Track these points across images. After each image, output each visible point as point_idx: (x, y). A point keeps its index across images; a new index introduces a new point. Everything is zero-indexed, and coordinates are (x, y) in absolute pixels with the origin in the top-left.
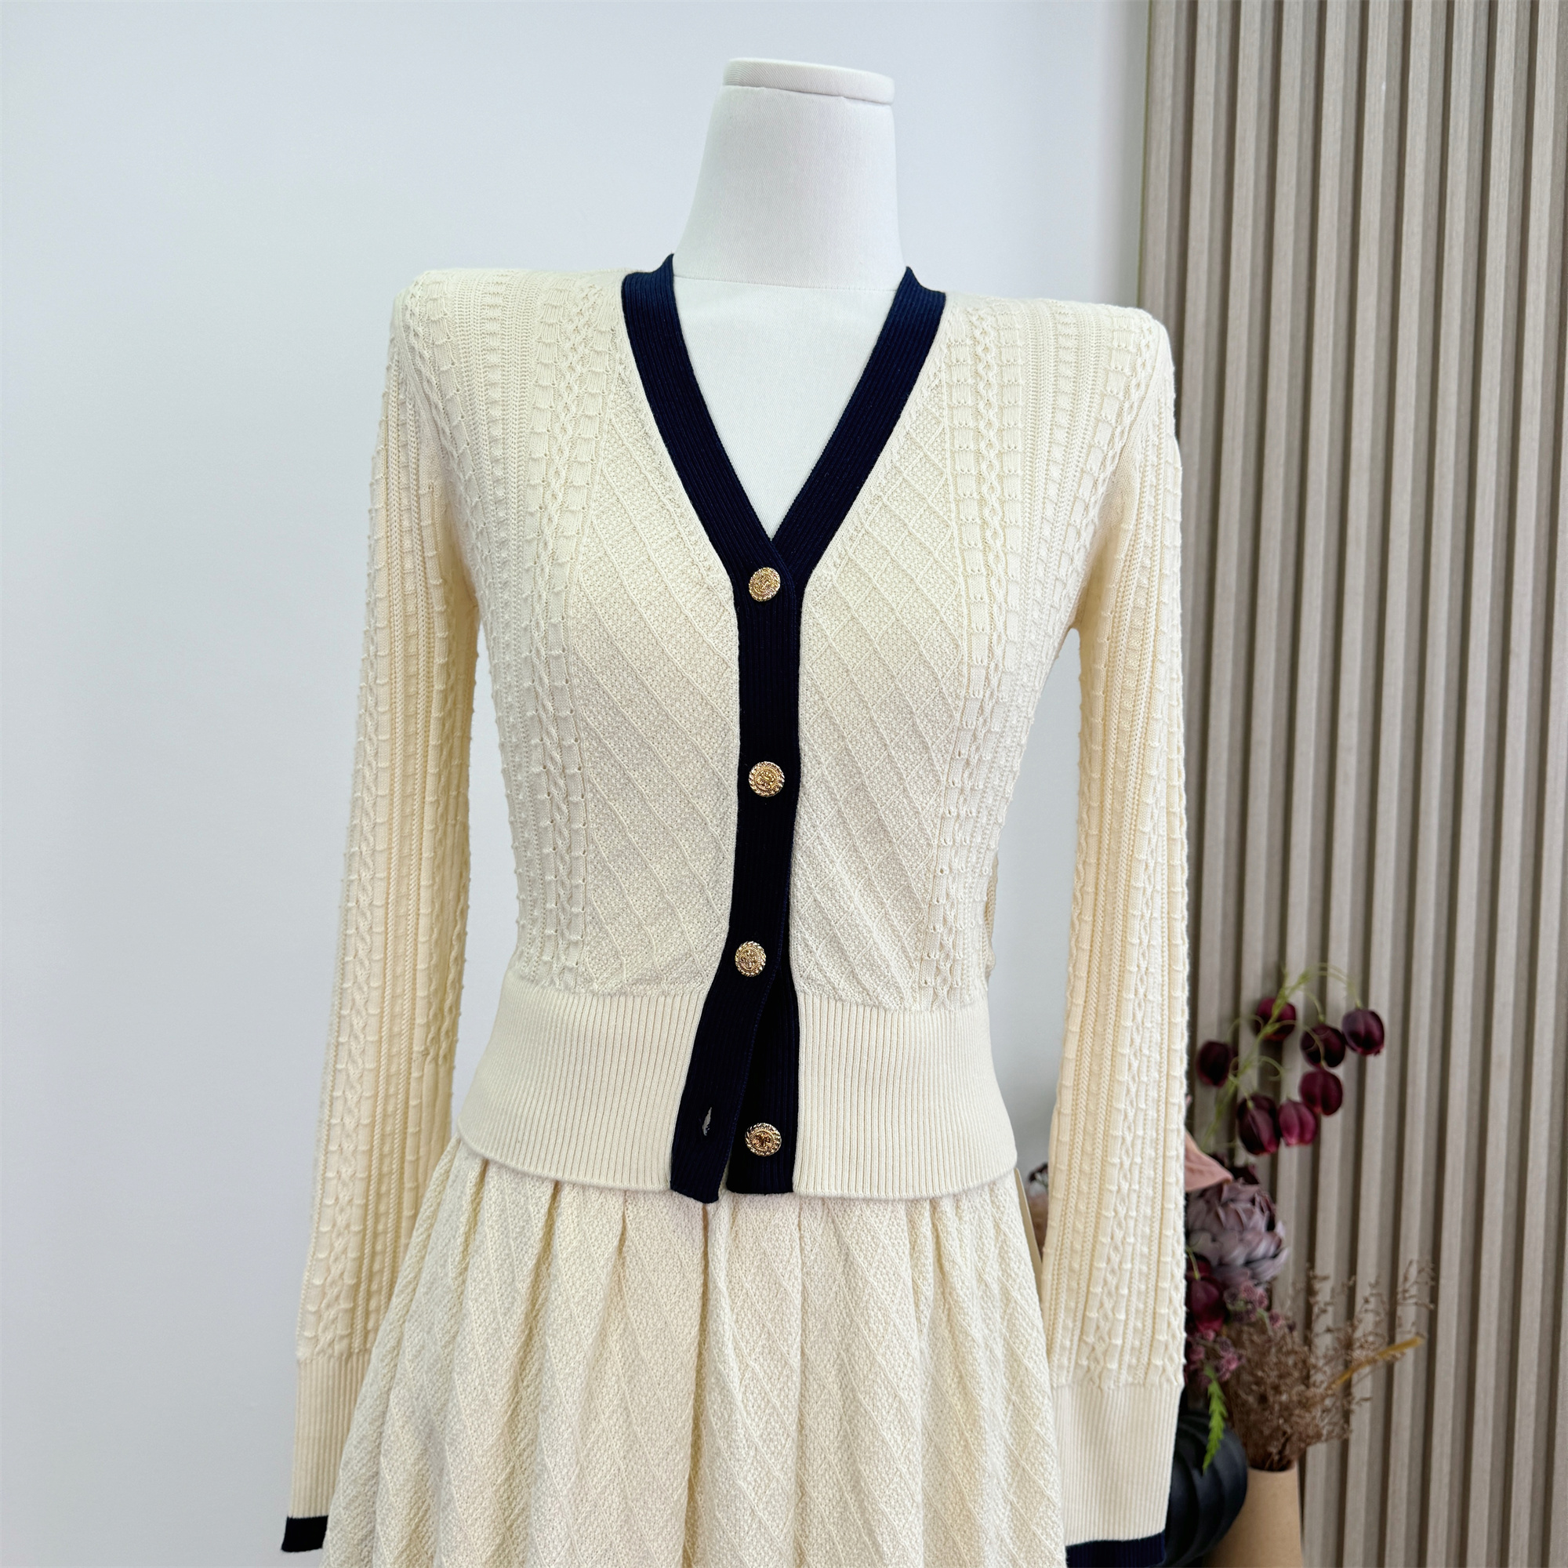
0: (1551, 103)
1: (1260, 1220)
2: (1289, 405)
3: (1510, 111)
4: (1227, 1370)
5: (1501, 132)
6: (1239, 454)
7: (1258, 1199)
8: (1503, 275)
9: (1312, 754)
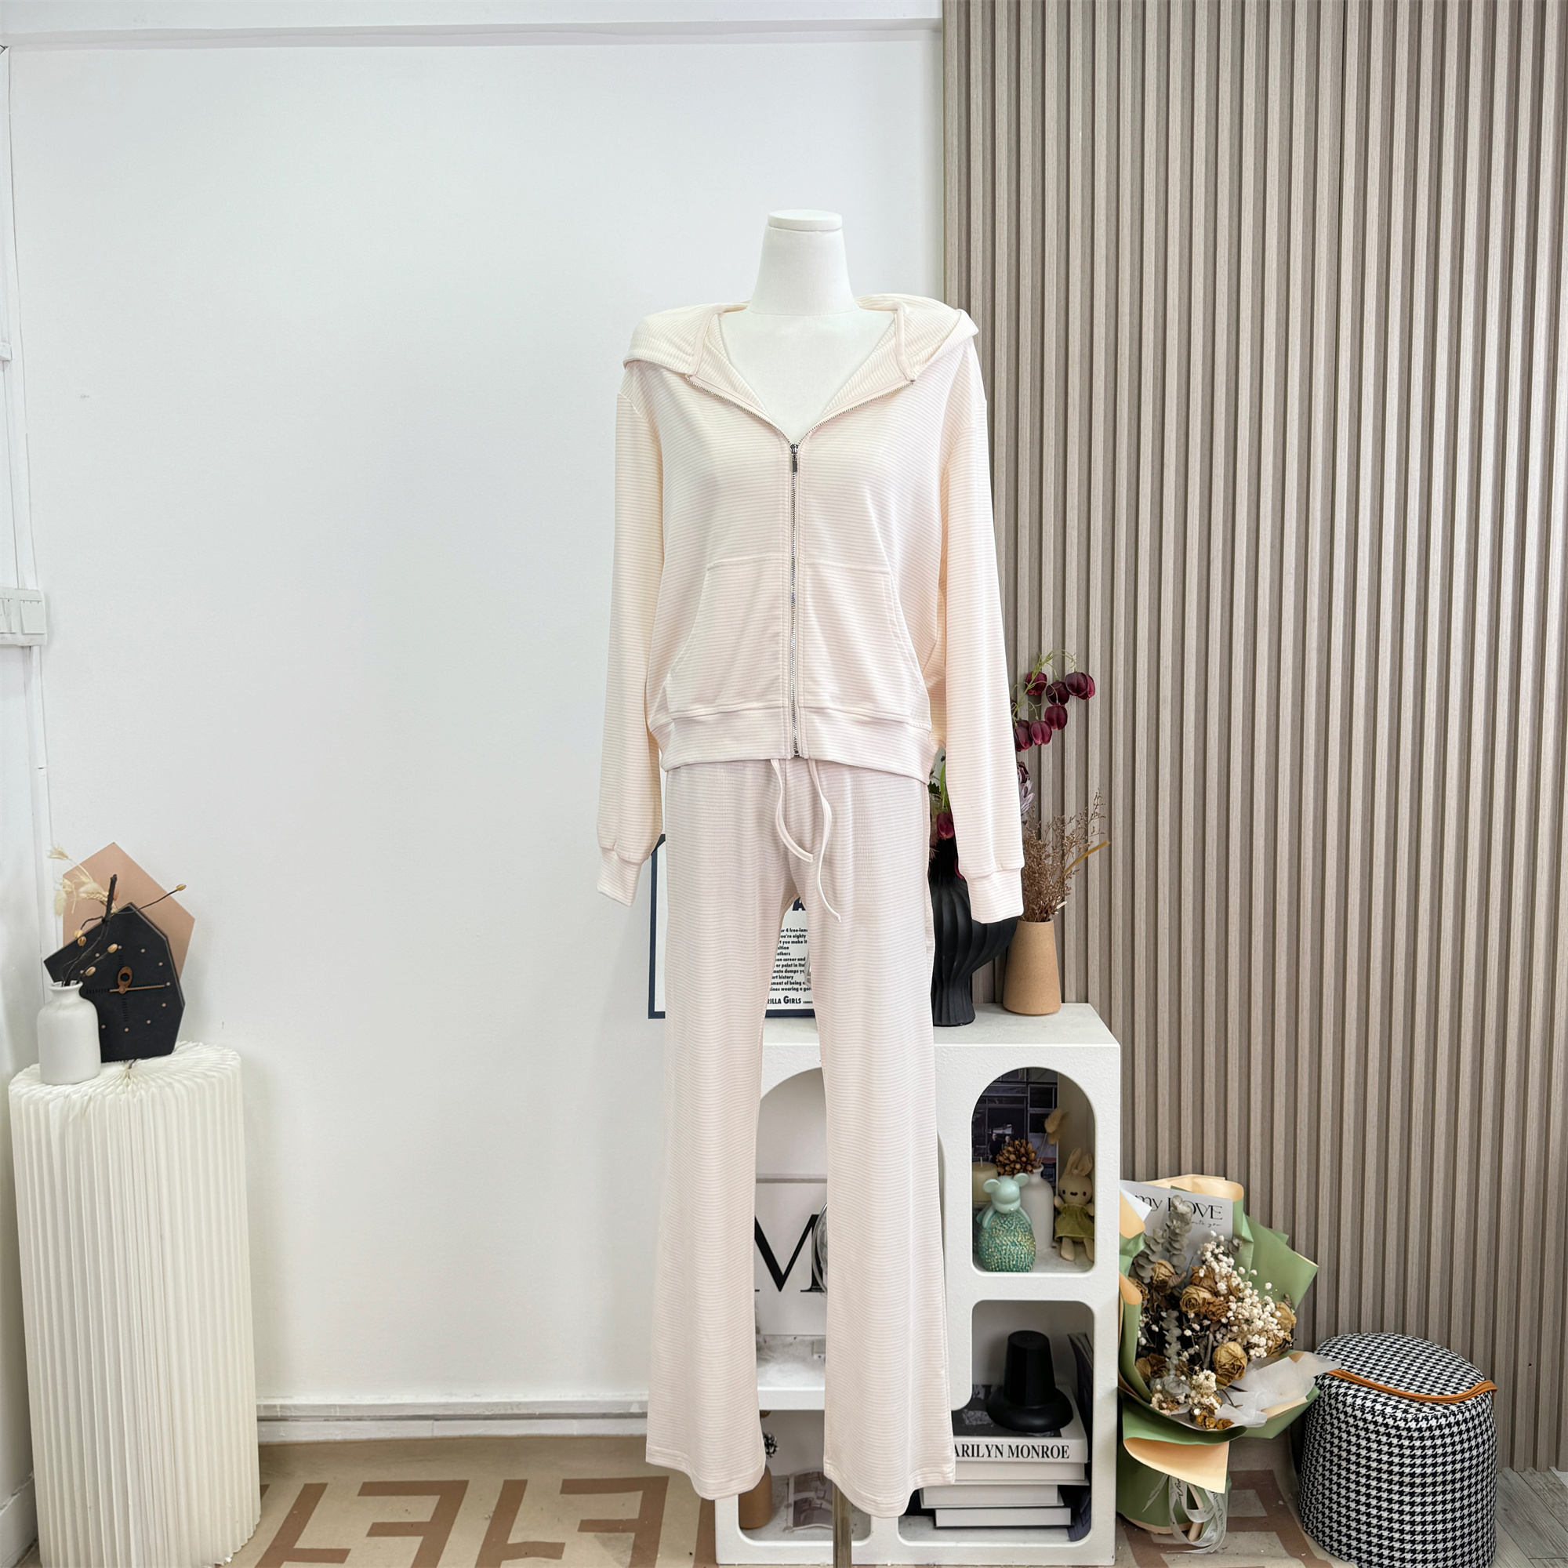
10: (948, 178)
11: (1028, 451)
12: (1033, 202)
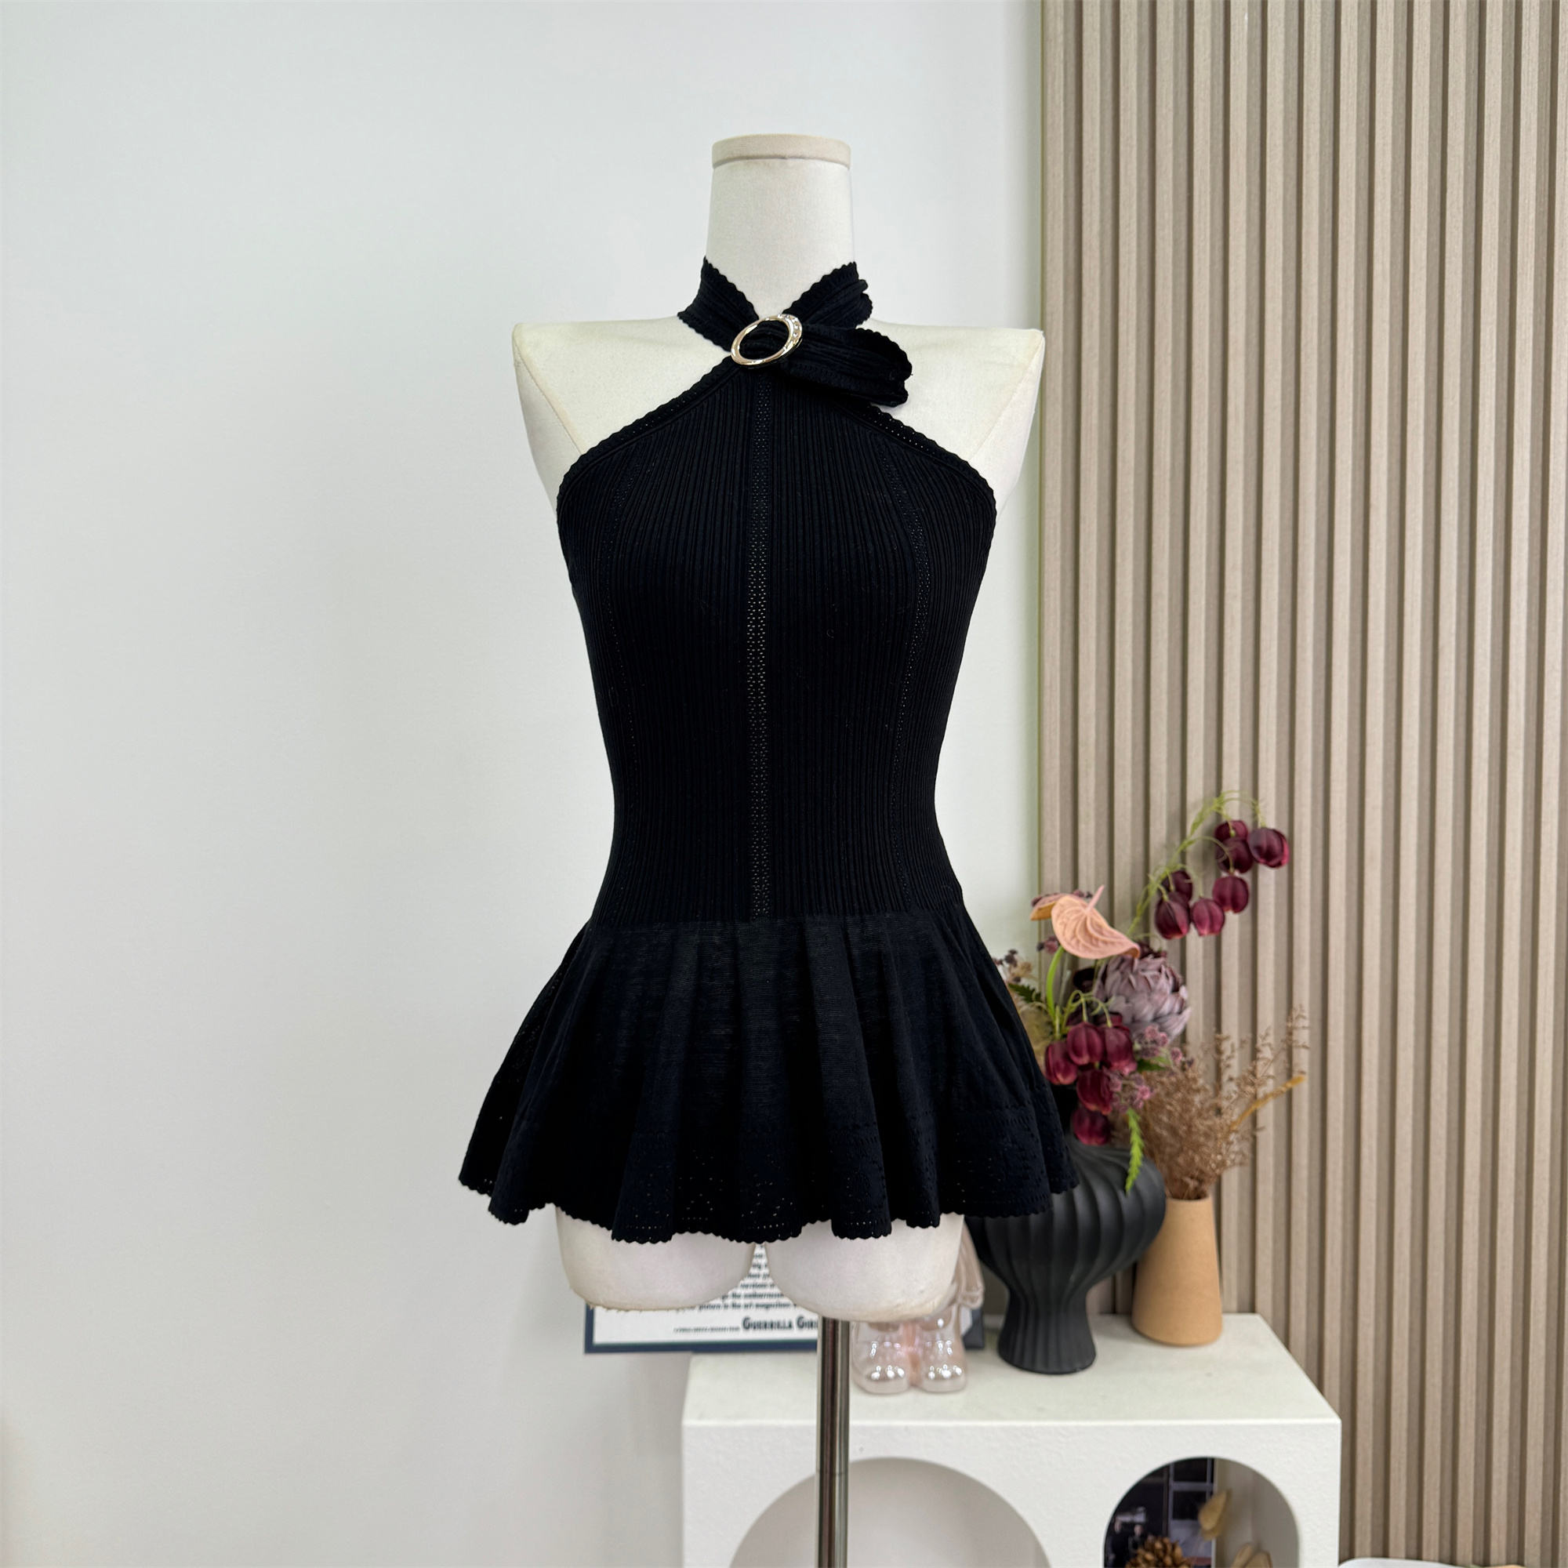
0: (1391, 25)
1: (1165, 984)
2: (1174, 300)
3: (1356, 34)
4: (1141, 1099)
5: (1349, 52)
6: (1133, 346)
7: (1164, 969)
8: (1354, 179)
9: (1203, 602)
10: (1049, 78)
11: (1168, 483)
12: (1176, 115)
